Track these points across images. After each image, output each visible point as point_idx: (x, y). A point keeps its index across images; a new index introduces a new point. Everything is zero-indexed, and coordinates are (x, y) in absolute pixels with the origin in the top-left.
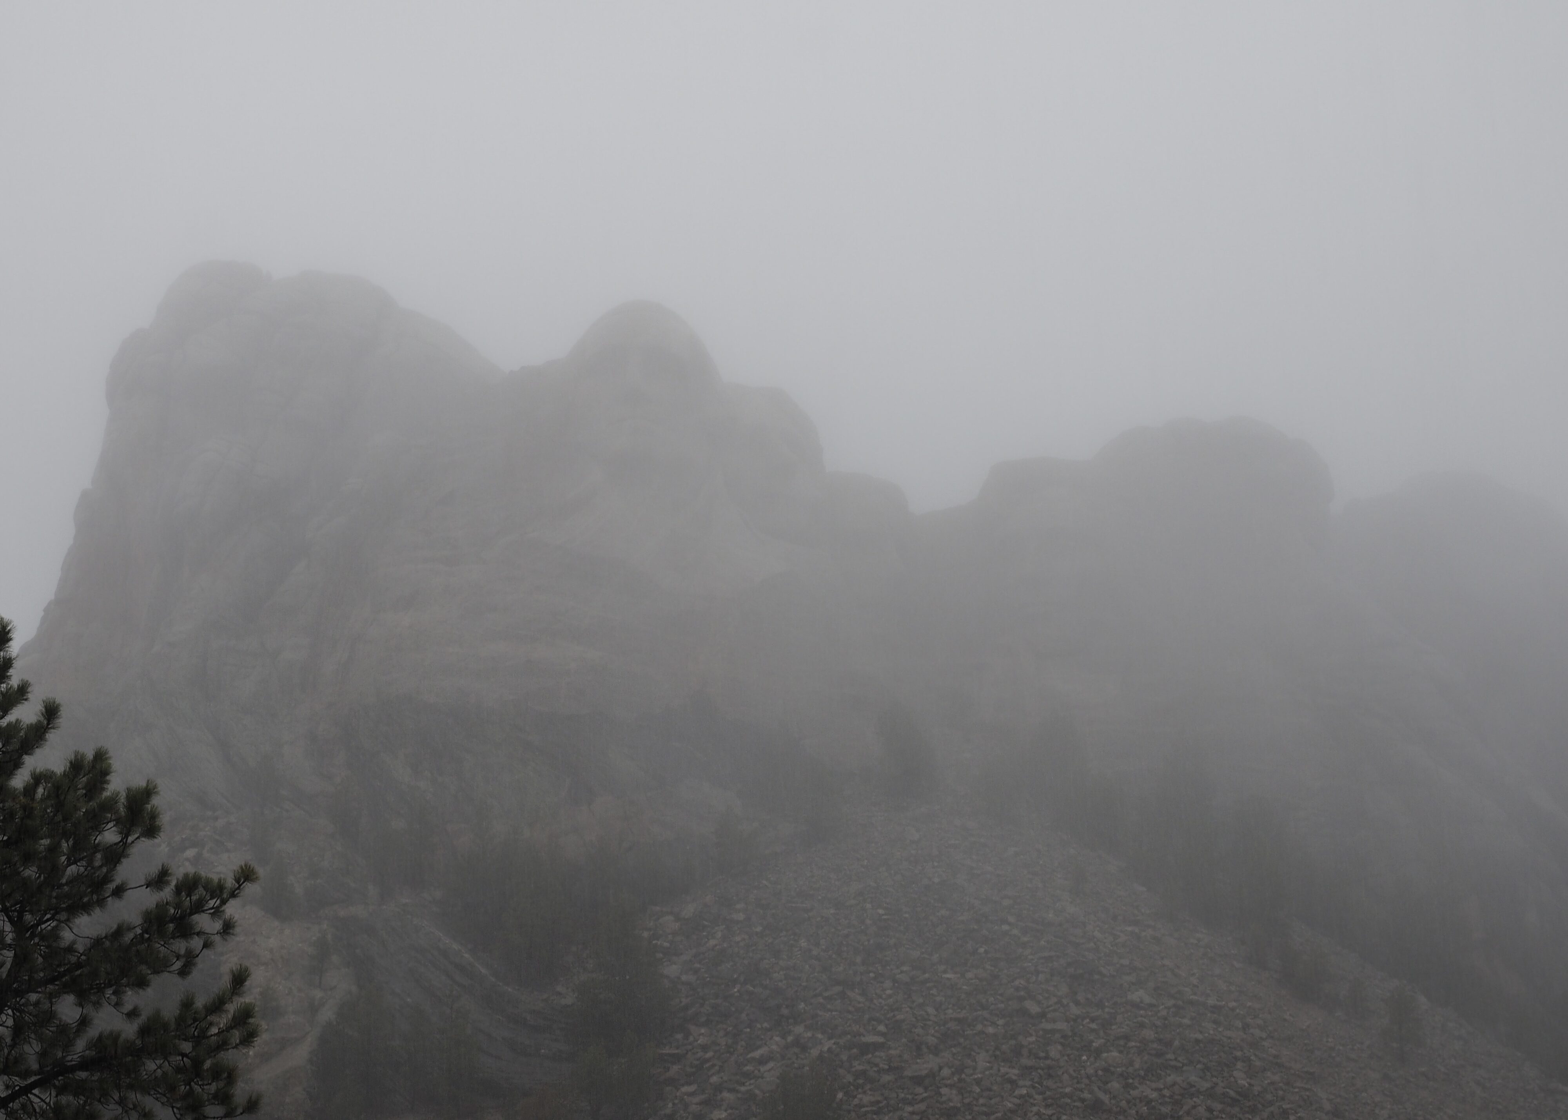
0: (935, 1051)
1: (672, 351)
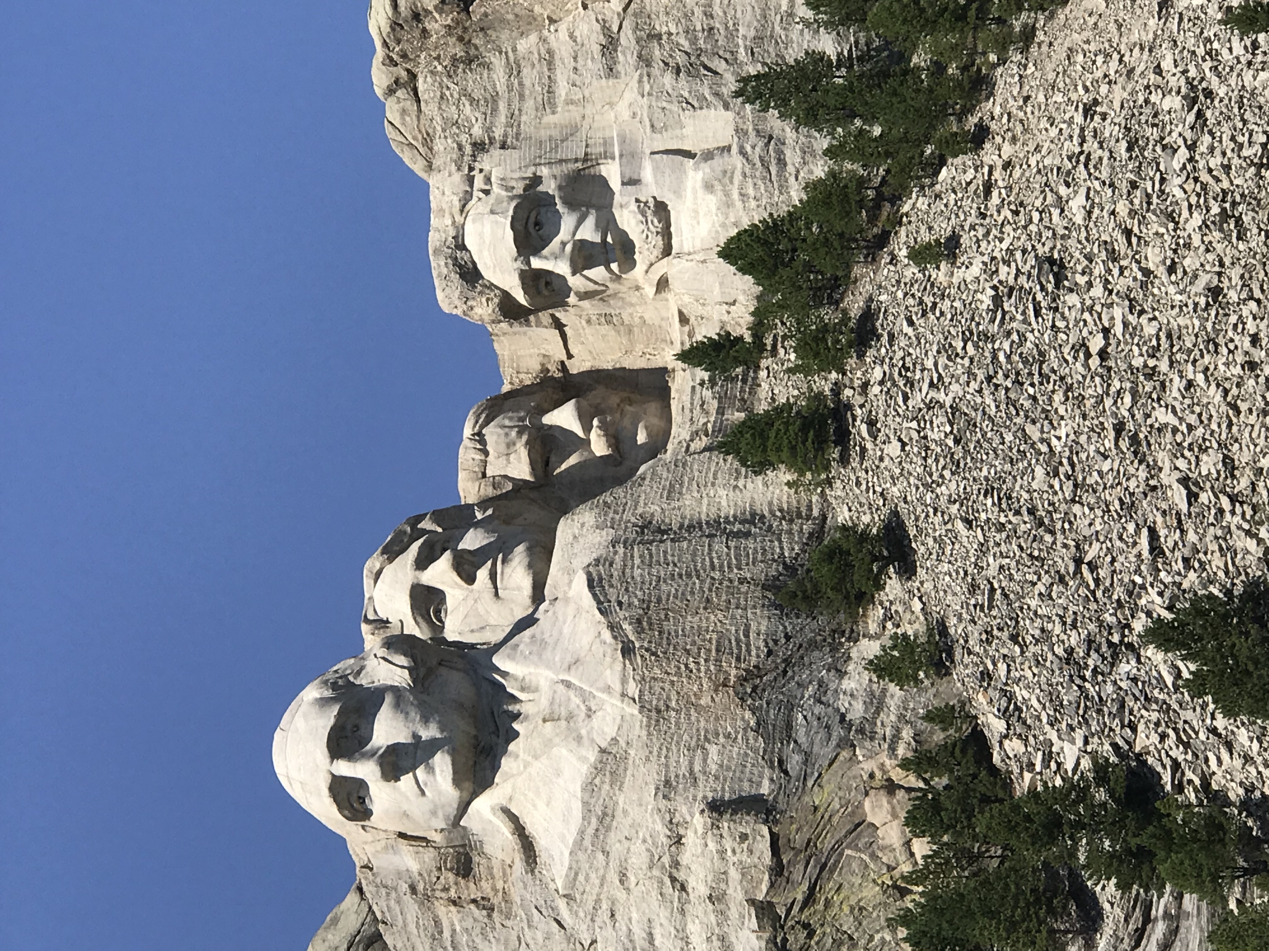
1: (332, 721)
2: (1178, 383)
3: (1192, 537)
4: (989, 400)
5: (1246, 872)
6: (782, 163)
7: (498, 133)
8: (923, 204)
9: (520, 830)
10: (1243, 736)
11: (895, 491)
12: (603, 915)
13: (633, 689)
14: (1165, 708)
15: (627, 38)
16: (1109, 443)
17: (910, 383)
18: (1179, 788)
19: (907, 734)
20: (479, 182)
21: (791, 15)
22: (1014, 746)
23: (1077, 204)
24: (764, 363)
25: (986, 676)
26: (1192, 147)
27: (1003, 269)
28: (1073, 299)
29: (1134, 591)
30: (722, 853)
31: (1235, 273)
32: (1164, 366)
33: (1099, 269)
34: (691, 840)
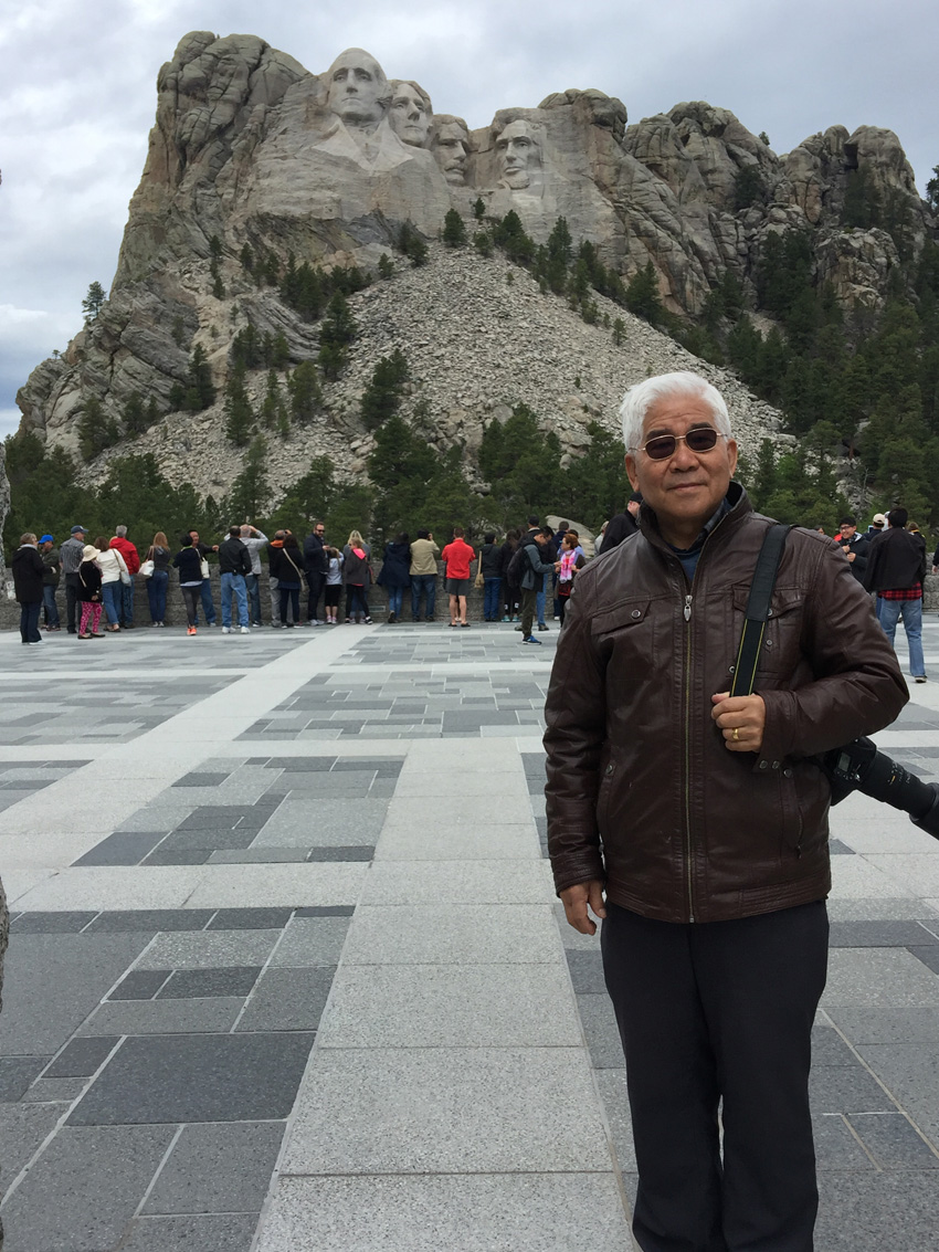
0: (445, 346)
1: (366, 70)
2: (471, 354)
3: (426, 357)
4: (466, 294)
5: (326, 371)
6: (538, 228)
7: (552, 132)
8: (525, 274)
9: (331, 134)
10: (367, 371)
11: (438, 263)
12: (305, 162)
13: (377, 175)
14: (374, 347)
15: (580, 178)
16: (454, 332)
17: (471, 269)
18: (350, 350)
19: (364, 265)
20: (537, 125)
21: (584, 232)
22: (361, 299)
23: (524, 324)
24: (477, 221)
25: (381, 291)
26: (541, 360)
27: (505, 300)
28: (496, 322)
29: (409, 338)
30: (325, 203)
31: (504, 372)
32: (476, 350)
33: (505, 331)
34: (329, 193)
